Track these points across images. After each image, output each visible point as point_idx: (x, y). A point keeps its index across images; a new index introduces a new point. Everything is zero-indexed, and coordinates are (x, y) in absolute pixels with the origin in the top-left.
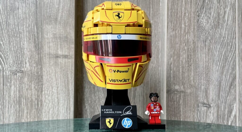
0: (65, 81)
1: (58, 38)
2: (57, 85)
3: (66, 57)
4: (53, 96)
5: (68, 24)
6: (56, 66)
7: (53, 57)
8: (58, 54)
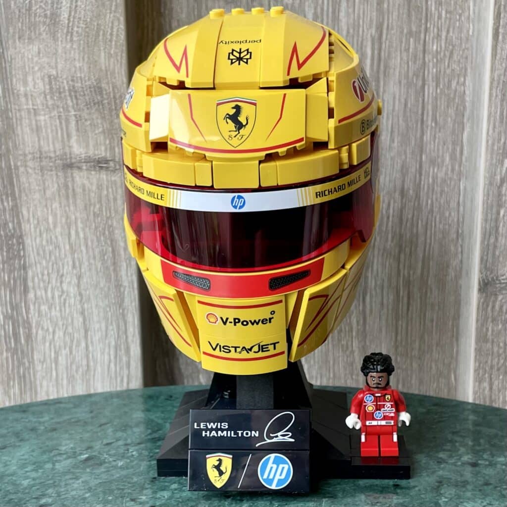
0: (103, 254)
1: (67, 94)
2: (78, 269)
3: (99, 164)
4: (67, 305)
5: (101, 37)
6: (67, 199)
7: (54, 169)
8: (70, 154)
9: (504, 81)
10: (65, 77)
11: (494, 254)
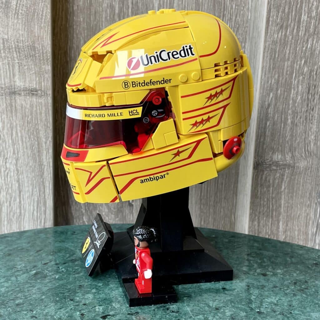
0: (32, 146)
1: (14, 50)
2: (17, 154)
3: (32, 92)
4: (9, 176)
5: (36, 17)
6: (12, 112)
7: (4, 94)
8: (14, 86)
9: (271, 48)
10: (12, 40)
11: (263, 147)
